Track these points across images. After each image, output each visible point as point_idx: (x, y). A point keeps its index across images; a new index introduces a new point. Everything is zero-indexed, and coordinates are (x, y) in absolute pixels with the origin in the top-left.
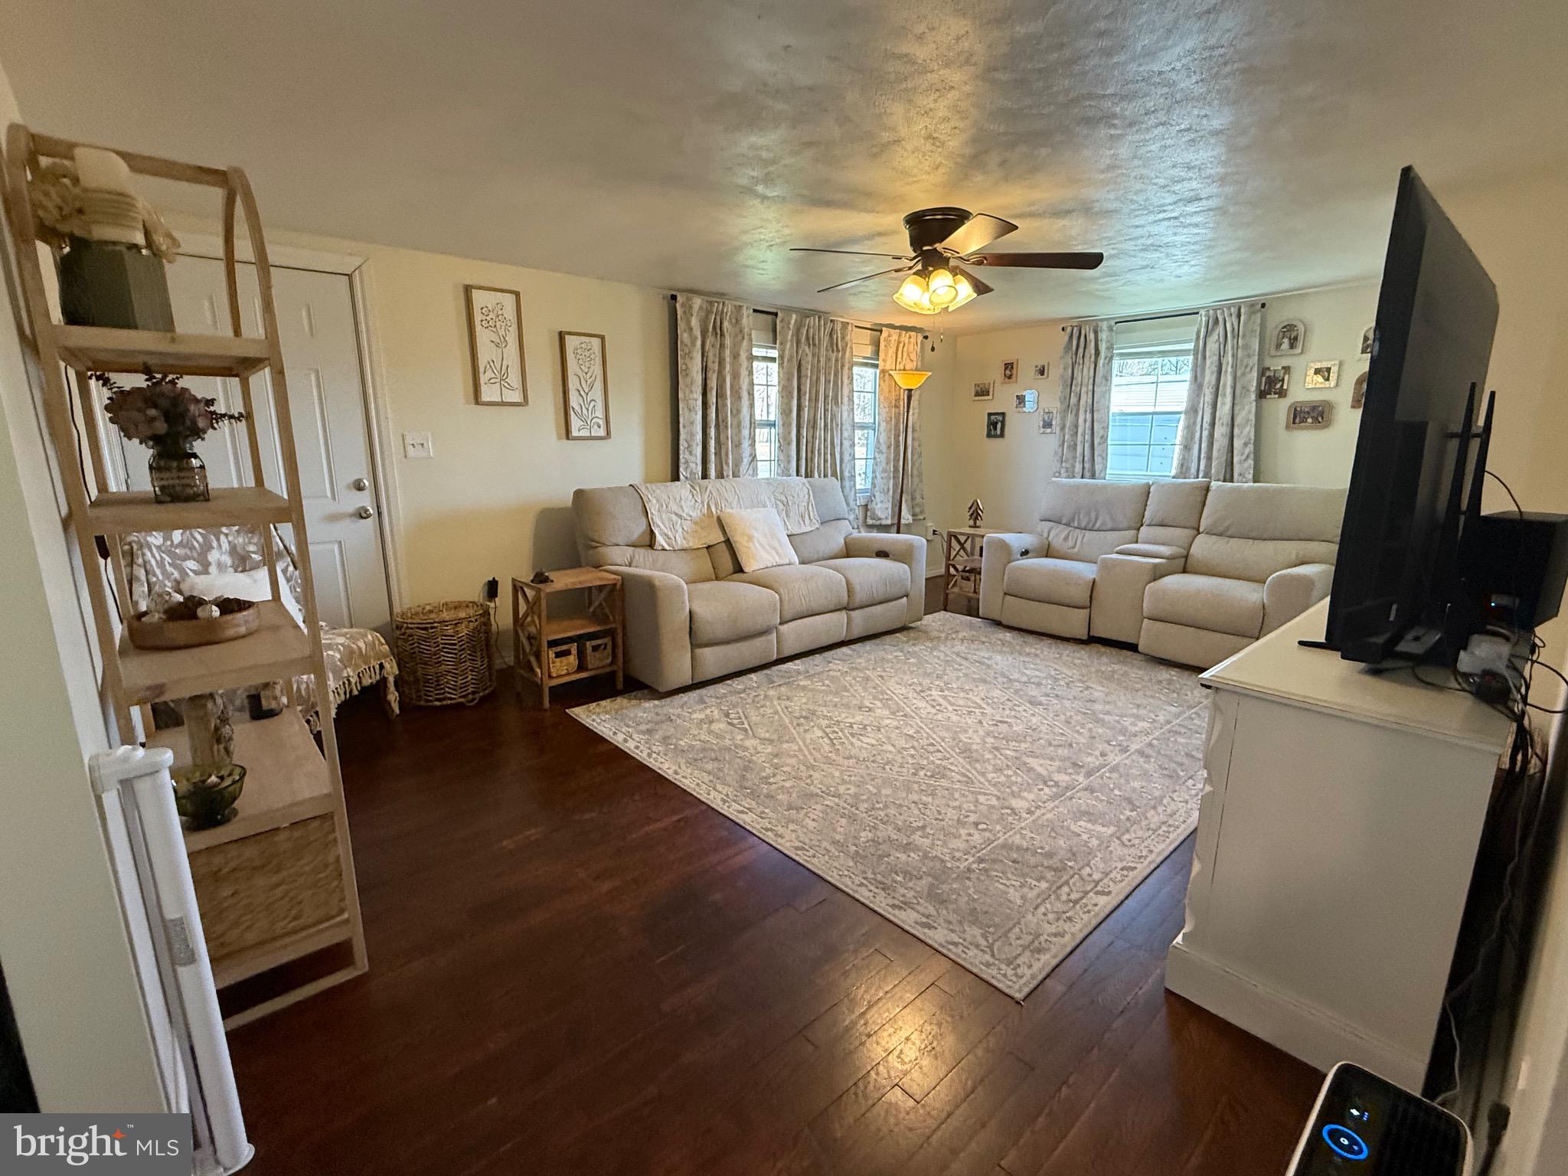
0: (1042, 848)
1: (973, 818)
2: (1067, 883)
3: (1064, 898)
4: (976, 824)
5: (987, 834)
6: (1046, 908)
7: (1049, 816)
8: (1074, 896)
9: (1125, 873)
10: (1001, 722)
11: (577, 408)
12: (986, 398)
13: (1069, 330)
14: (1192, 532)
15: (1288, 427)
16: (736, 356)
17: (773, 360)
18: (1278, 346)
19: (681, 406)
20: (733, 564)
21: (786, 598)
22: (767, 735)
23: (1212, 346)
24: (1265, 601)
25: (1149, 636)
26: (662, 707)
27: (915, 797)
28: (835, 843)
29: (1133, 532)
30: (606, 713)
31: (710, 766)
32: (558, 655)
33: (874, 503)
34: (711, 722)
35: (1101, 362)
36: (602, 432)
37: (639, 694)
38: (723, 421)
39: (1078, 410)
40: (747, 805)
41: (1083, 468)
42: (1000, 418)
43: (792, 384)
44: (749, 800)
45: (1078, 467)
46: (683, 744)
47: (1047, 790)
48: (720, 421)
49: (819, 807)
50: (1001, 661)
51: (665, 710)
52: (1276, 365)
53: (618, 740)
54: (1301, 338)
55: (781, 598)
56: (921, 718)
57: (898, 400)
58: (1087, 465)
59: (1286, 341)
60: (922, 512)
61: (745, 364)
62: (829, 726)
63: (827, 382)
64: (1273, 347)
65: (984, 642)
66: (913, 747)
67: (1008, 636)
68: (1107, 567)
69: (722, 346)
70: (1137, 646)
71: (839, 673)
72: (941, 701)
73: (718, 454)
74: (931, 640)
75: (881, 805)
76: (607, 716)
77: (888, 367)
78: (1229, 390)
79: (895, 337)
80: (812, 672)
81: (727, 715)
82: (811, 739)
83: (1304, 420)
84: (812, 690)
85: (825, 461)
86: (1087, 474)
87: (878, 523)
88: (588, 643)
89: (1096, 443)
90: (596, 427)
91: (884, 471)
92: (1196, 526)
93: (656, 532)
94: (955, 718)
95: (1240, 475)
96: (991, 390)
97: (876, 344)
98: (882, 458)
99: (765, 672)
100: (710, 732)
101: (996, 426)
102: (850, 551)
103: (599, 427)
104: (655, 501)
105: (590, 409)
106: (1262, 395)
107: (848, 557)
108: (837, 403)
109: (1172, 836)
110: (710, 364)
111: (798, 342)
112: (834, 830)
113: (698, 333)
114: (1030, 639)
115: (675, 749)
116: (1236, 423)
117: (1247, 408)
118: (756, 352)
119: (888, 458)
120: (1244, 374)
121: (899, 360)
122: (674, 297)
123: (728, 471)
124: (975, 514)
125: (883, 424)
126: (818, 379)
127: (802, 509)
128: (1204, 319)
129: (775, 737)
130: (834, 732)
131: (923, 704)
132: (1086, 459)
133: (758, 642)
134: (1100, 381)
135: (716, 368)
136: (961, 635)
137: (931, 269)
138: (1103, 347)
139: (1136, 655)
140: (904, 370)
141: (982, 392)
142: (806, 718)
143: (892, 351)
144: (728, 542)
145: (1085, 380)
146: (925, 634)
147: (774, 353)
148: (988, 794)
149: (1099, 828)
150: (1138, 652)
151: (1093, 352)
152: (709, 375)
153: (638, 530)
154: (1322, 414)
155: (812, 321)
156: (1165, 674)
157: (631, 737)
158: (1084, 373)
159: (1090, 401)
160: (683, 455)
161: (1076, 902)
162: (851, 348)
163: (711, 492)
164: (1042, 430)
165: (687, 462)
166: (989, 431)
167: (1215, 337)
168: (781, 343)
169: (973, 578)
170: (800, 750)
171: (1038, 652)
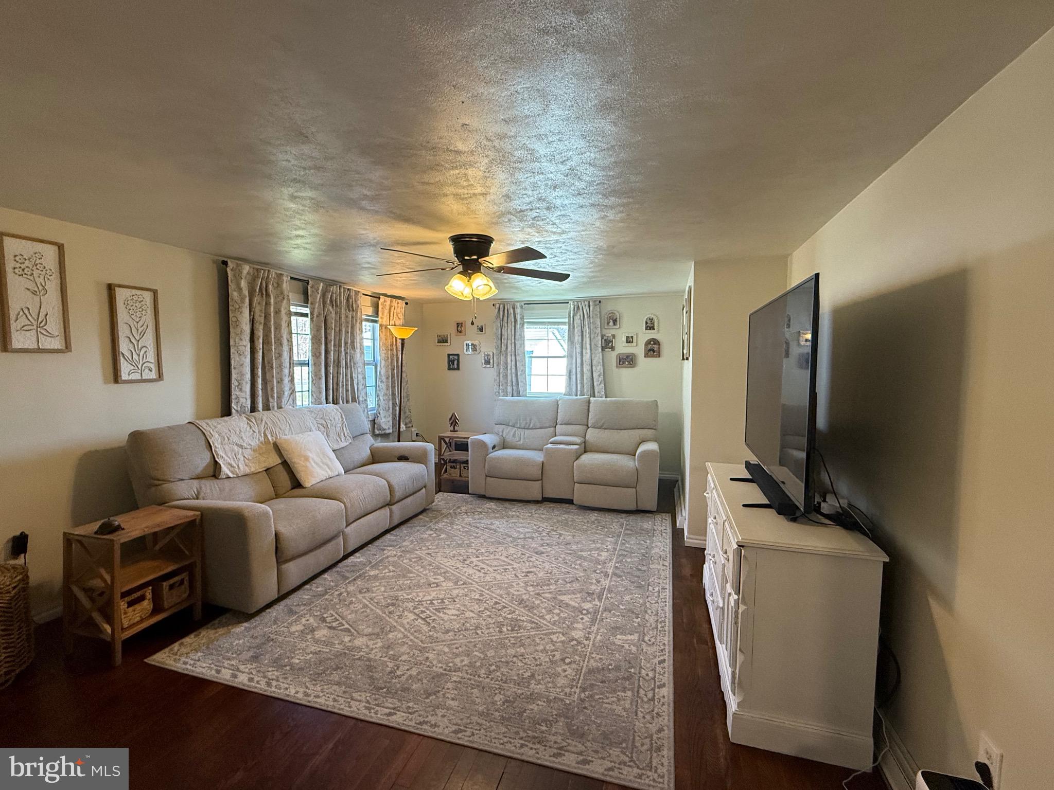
0: (611, 665)
1: (558, 656)
2: (639, 687)
3: (645, 699)
4: (563, 660)
5: (574, 666)
6: (642, 712)
7: (599, 637)
8: (650, 695)
9: (662, 665)
10: (528, 572)
11: (127, 354)
12: (446, 344)
13: (497, 306)
14: (585, 427)
15: (617, 367)
16: (278, 312)
17: (306, 315)
18: (608, 323)
19: (232, 350)
20: (290, 480)
21: (349, 505)
22: (370, 630)
23: (577, 321)
24: (637, 466)
25: (580, 494)
26: (255, 627)
27: (511, 651)
28: (481, 714)
29: (553, 429)
30: (196, 651)
31: (335, 677)
32: (130, 604)
33: (379, 418)
34: (313, 631)
35: (518, 326)
36: (153, 375)
37: (223, 619)
38: (269, 363)
39: (507, 354)
40: (391, 706)
41: (513, 390)
42: (456, 357)
43: (321, 333)
44: (390, 700)
45: (509, 389)
46: (297, 661)
47: (586, 618)
48: (266, 362)
49: (450, 685)
50: (500, 525)
51: (259, 631)
52: (609, 333)
53: (225, 676)
54: (618, 320)
55: (345, 506)
56: (477, 582)
57: (392, 345)
58: (514, 388)
59: (611, 321)
60: (410, 422)
61: (284, 318)
62: (415, 608)
63: (347, 332)
64: (606, 324)
65: (481, 512)
66: (486, 609)
67: (492, 505)
68: (549, 453)
69: (268, 304)
70: (573, 500)
71: (396, 558)
72: (479, 564)
73: (265, 389)
74: (446, 516)
75: (493, 667)
76: (199, 654)
77: (384, 323)
78: (588, 346)
79: (388, 303)
80: (374, 562)
81: (324, 620)
82: (408, 623)
83: (624, 363)
84: (383, 578)
85: (347, 391)
86: (515, 394)
87: (383, 432)
88: (165, 584)
89: (519, 374)
90: (147, 370)
91: (385, 395)
92: (586, 424)
93: (220, 462)
94: (498, 577)
95: (598, 392)
96: (449, 339)
97: (376, 307)
98: (383, 386)
99: (334, 570)
100: (317, 641)
101: (454, 363)
102: (376, 457)
103: (151, 371)
104: (217, 436)
105: (141, 354)
106: (603, 349)
107: (373, 463)
108: (353, 348)
109: (666, 628)
110: (257, 318)
111: (324, 303)
112: (474, 703)
113: (246, 293)
114: (507, 505)
115: (291, 669)
116: (593, 364)
117: (598, 355)
118: (293, 309)
119: (387, 386)
120: (594, 338)
121: (391, 318)
122: (225, 263)
123: (273, 403)
124: (454, 422)
125: (383, 362)
126: (340, 331)
127: (338, 429)
128: (572, 306)
129: (377, 630)
130: (423, 612)
131: (471, 571)
132: (514, 384)
133: (330, 547)
134: (518, 338)
135: (263, 321)
136: (463, 509)
137: (469, 272)
138: (518, 317)
139: (571, 507)
140: (395, 325)
141: (443, 340)
142: (393, 605)
143: (386, 312)
144: (286, 464)
145: (509, 337)
146: (438, 515)
147: (307, 311)
148: (556, 633)
149: (630, 637)
150: (573, 504)
151: (513, 320)
152: (257, 325)
153: (202, 461)
154: (632, 360)
155: (334, 289)
156: (594, 516)
157: (238, 670)
158: (508, 332)
159: (513, 349)
160: (235, 392)
161: (653, 699)
162: (361, 309)
163: (266, 423)
164: (484, 366)
165: (237, 398)
166: (449, 365)
167: (577, 317)
168: (312, 304)
169: (458, 467)
170: (405, 636)
171: (518, 514)
